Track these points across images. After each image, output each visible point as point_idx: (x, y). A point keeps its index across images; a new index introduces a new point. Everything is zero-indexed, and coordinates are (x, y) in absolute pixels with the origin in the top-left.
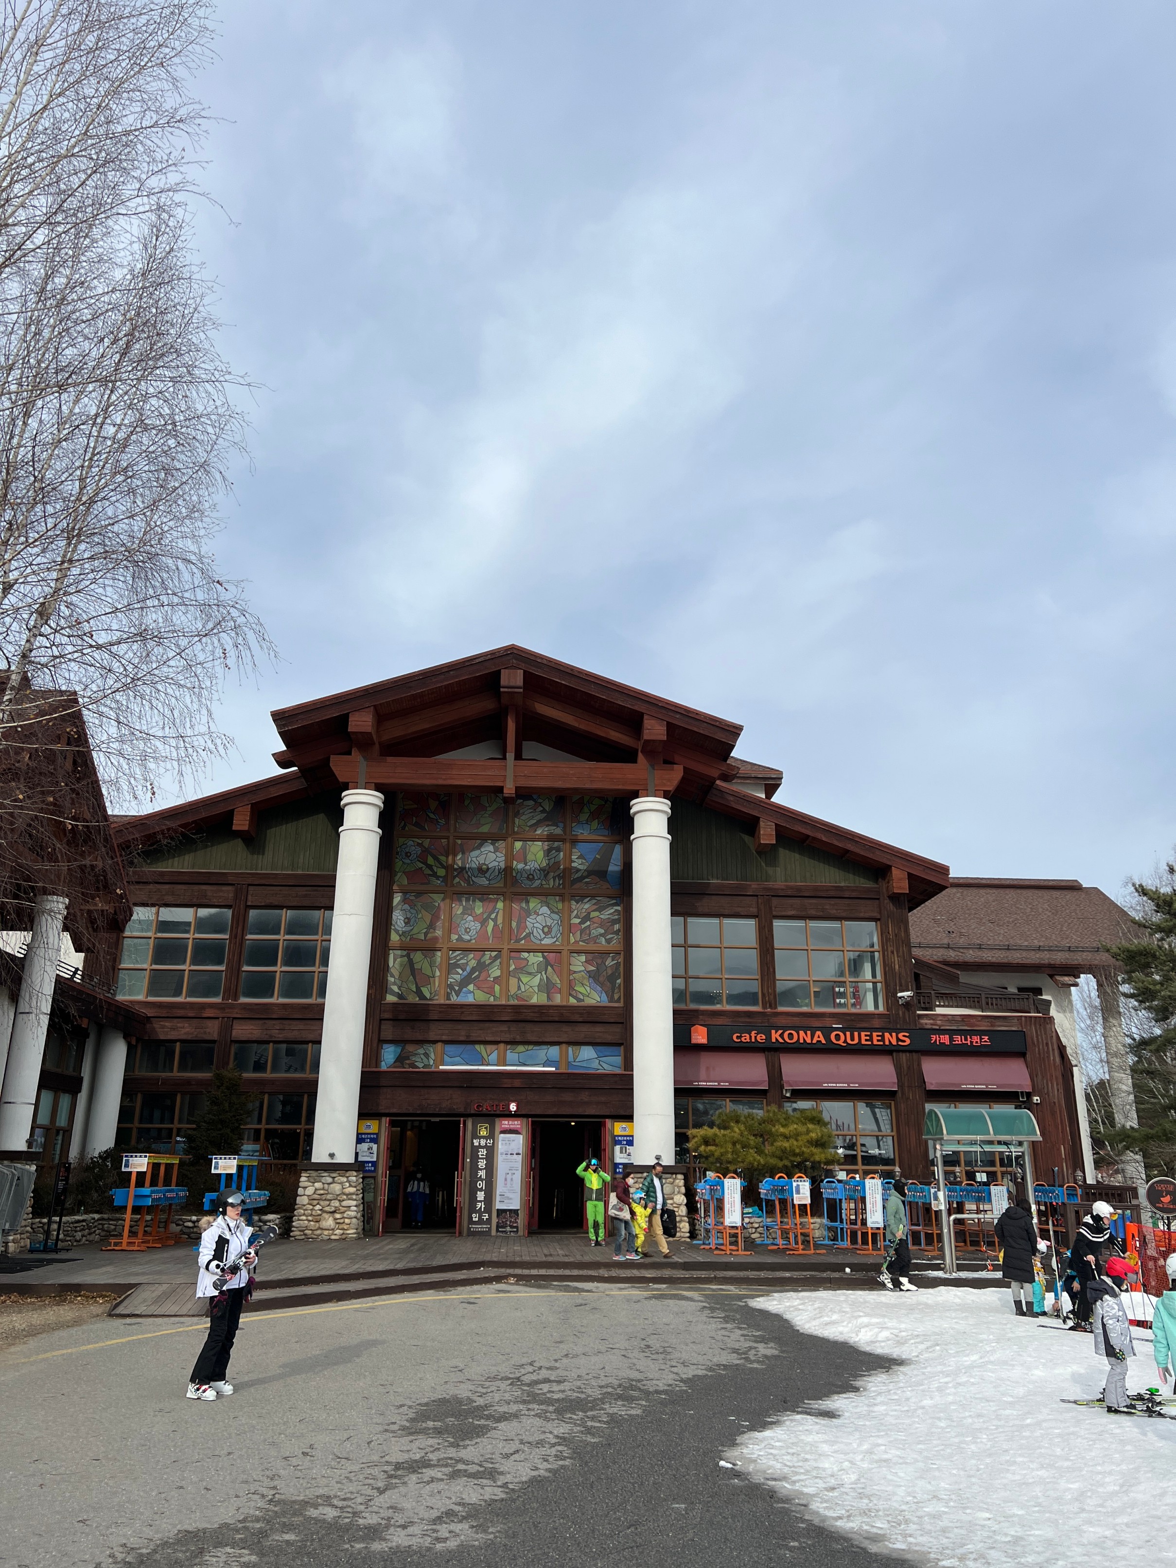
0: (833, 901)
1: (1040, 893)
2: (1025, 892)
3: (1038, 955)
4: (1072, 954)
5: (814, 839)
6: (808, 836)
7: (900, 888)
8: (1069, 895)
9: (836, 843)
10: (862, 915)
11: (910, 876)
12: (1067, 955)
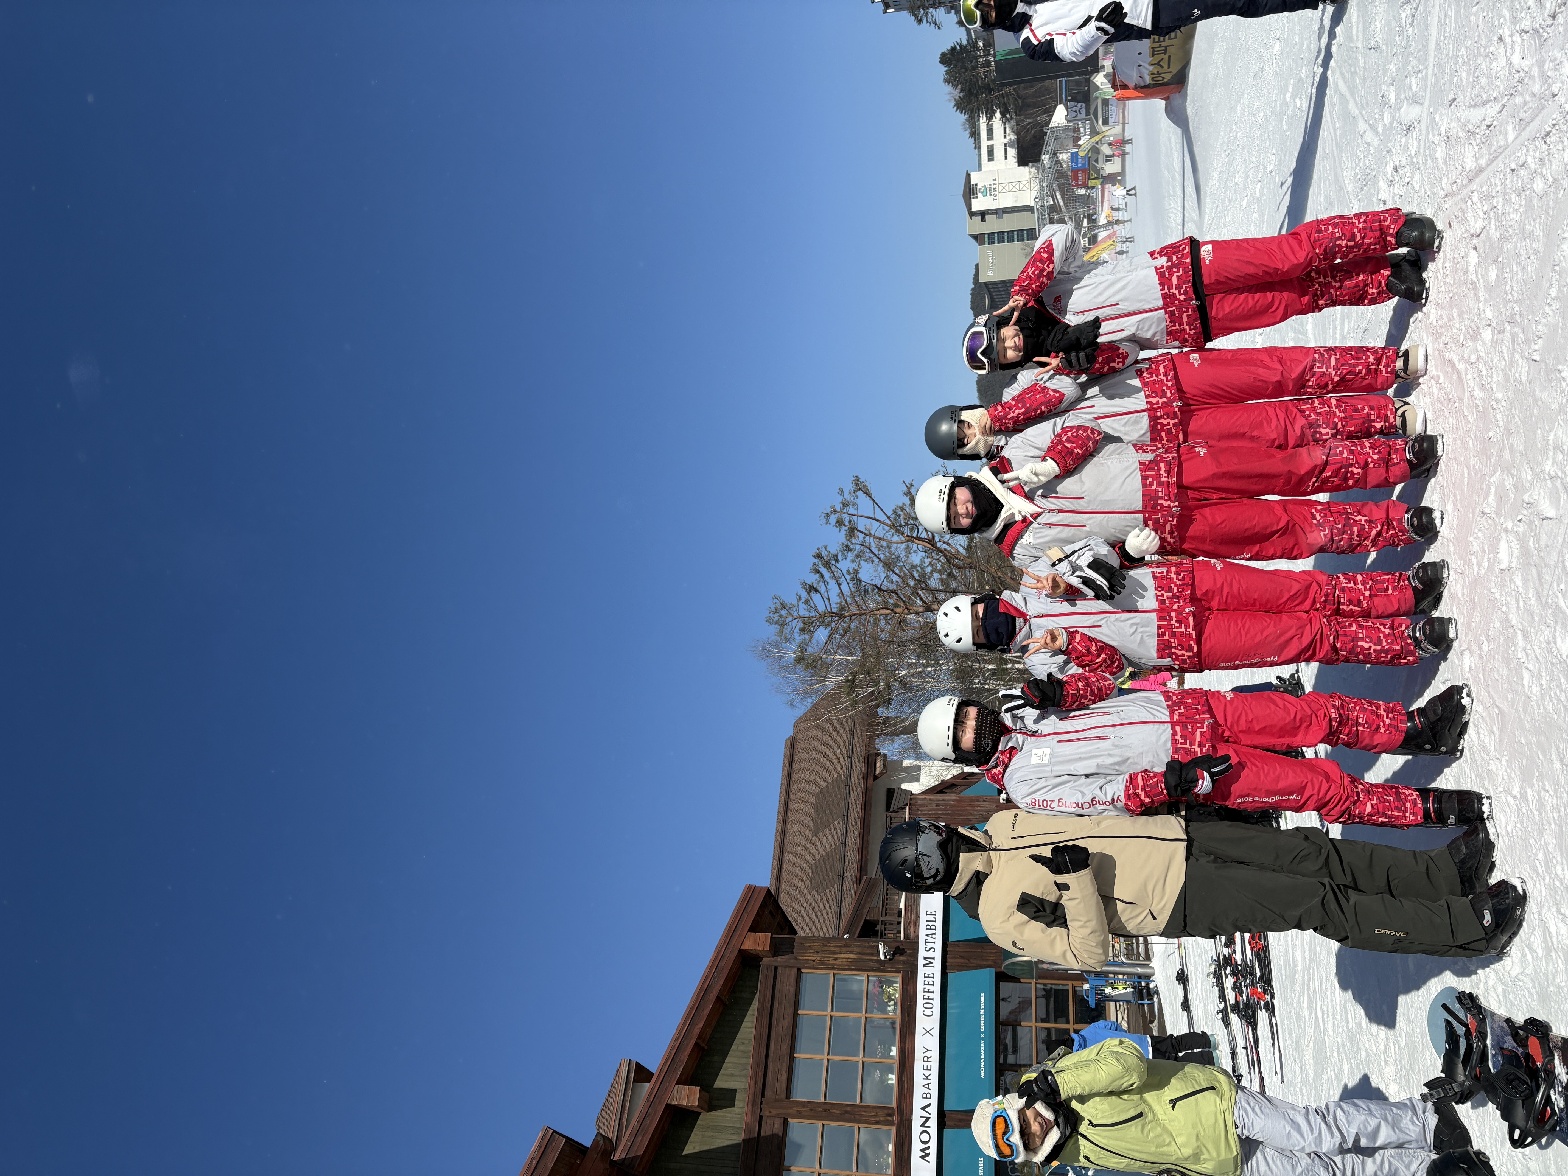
0: (774, 1022)
1: (795, 776)
2: (793, 791)
3: (855, 789)
4: (854, 756)
5: (699, 1037)
6: (696, 1043)
7: (765, 942)
8: (799, 750)
9: (707, 1012)
10: (792, 990)
11: (753, 929)
12: (855, 760)
